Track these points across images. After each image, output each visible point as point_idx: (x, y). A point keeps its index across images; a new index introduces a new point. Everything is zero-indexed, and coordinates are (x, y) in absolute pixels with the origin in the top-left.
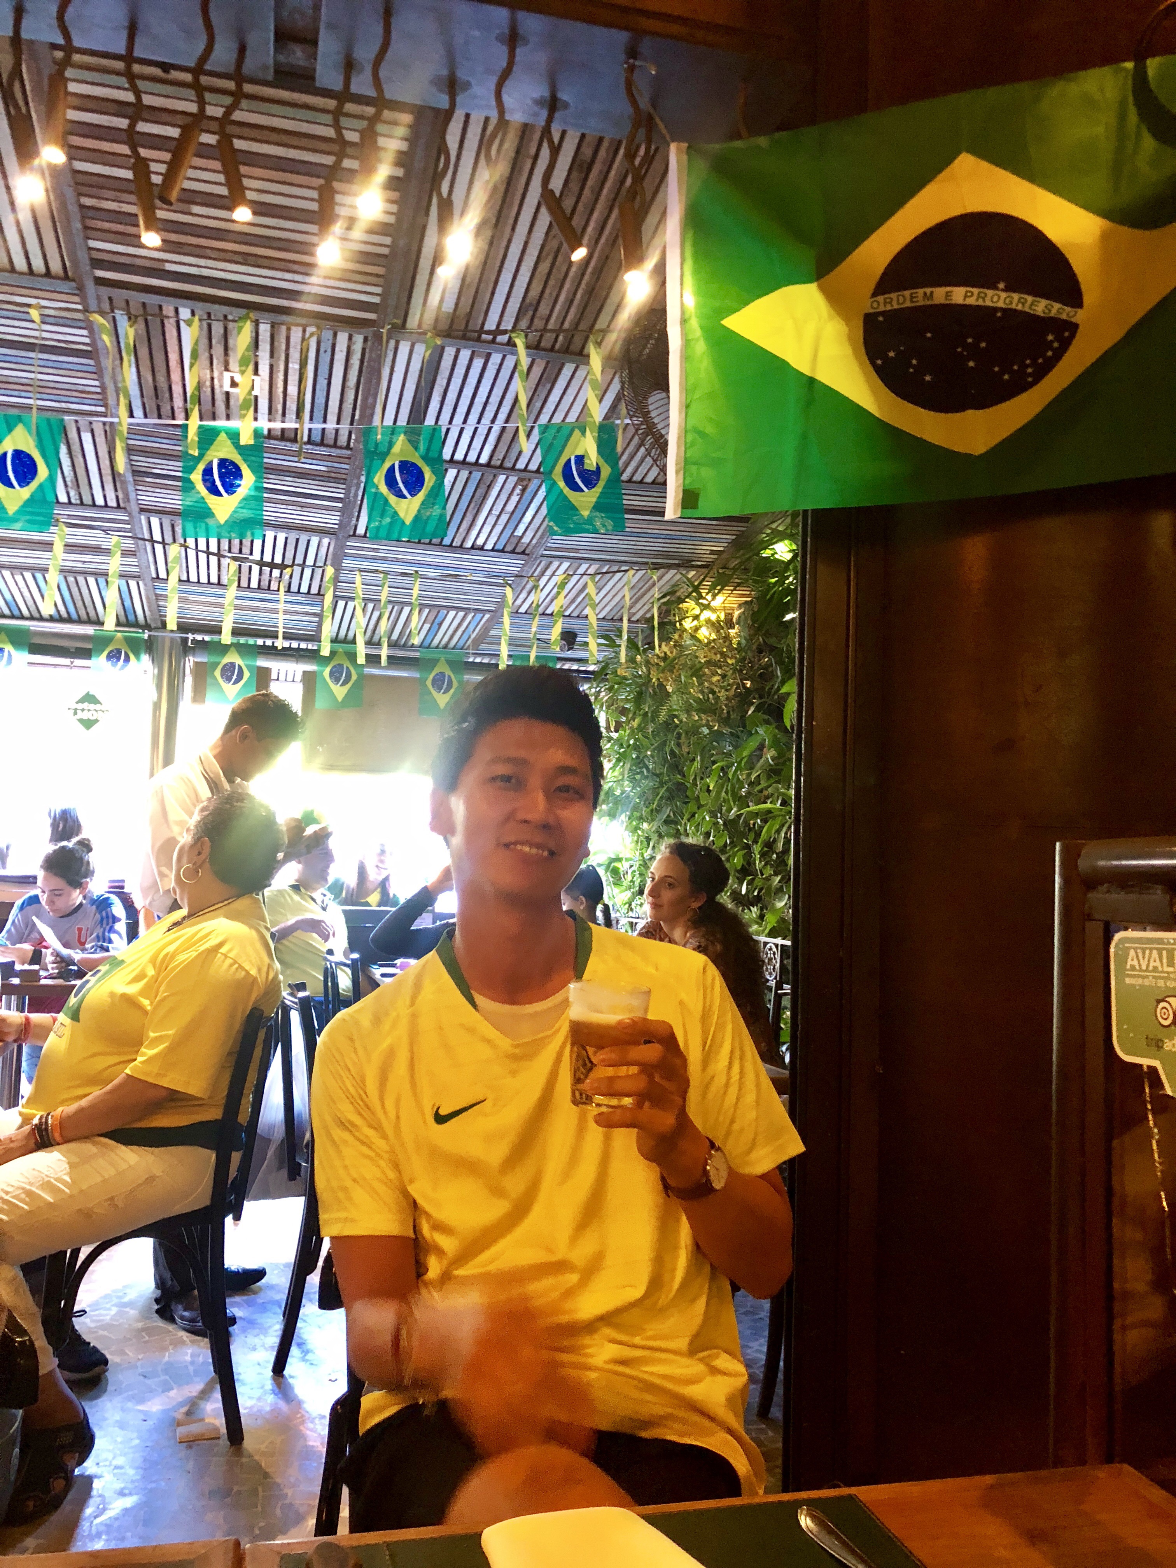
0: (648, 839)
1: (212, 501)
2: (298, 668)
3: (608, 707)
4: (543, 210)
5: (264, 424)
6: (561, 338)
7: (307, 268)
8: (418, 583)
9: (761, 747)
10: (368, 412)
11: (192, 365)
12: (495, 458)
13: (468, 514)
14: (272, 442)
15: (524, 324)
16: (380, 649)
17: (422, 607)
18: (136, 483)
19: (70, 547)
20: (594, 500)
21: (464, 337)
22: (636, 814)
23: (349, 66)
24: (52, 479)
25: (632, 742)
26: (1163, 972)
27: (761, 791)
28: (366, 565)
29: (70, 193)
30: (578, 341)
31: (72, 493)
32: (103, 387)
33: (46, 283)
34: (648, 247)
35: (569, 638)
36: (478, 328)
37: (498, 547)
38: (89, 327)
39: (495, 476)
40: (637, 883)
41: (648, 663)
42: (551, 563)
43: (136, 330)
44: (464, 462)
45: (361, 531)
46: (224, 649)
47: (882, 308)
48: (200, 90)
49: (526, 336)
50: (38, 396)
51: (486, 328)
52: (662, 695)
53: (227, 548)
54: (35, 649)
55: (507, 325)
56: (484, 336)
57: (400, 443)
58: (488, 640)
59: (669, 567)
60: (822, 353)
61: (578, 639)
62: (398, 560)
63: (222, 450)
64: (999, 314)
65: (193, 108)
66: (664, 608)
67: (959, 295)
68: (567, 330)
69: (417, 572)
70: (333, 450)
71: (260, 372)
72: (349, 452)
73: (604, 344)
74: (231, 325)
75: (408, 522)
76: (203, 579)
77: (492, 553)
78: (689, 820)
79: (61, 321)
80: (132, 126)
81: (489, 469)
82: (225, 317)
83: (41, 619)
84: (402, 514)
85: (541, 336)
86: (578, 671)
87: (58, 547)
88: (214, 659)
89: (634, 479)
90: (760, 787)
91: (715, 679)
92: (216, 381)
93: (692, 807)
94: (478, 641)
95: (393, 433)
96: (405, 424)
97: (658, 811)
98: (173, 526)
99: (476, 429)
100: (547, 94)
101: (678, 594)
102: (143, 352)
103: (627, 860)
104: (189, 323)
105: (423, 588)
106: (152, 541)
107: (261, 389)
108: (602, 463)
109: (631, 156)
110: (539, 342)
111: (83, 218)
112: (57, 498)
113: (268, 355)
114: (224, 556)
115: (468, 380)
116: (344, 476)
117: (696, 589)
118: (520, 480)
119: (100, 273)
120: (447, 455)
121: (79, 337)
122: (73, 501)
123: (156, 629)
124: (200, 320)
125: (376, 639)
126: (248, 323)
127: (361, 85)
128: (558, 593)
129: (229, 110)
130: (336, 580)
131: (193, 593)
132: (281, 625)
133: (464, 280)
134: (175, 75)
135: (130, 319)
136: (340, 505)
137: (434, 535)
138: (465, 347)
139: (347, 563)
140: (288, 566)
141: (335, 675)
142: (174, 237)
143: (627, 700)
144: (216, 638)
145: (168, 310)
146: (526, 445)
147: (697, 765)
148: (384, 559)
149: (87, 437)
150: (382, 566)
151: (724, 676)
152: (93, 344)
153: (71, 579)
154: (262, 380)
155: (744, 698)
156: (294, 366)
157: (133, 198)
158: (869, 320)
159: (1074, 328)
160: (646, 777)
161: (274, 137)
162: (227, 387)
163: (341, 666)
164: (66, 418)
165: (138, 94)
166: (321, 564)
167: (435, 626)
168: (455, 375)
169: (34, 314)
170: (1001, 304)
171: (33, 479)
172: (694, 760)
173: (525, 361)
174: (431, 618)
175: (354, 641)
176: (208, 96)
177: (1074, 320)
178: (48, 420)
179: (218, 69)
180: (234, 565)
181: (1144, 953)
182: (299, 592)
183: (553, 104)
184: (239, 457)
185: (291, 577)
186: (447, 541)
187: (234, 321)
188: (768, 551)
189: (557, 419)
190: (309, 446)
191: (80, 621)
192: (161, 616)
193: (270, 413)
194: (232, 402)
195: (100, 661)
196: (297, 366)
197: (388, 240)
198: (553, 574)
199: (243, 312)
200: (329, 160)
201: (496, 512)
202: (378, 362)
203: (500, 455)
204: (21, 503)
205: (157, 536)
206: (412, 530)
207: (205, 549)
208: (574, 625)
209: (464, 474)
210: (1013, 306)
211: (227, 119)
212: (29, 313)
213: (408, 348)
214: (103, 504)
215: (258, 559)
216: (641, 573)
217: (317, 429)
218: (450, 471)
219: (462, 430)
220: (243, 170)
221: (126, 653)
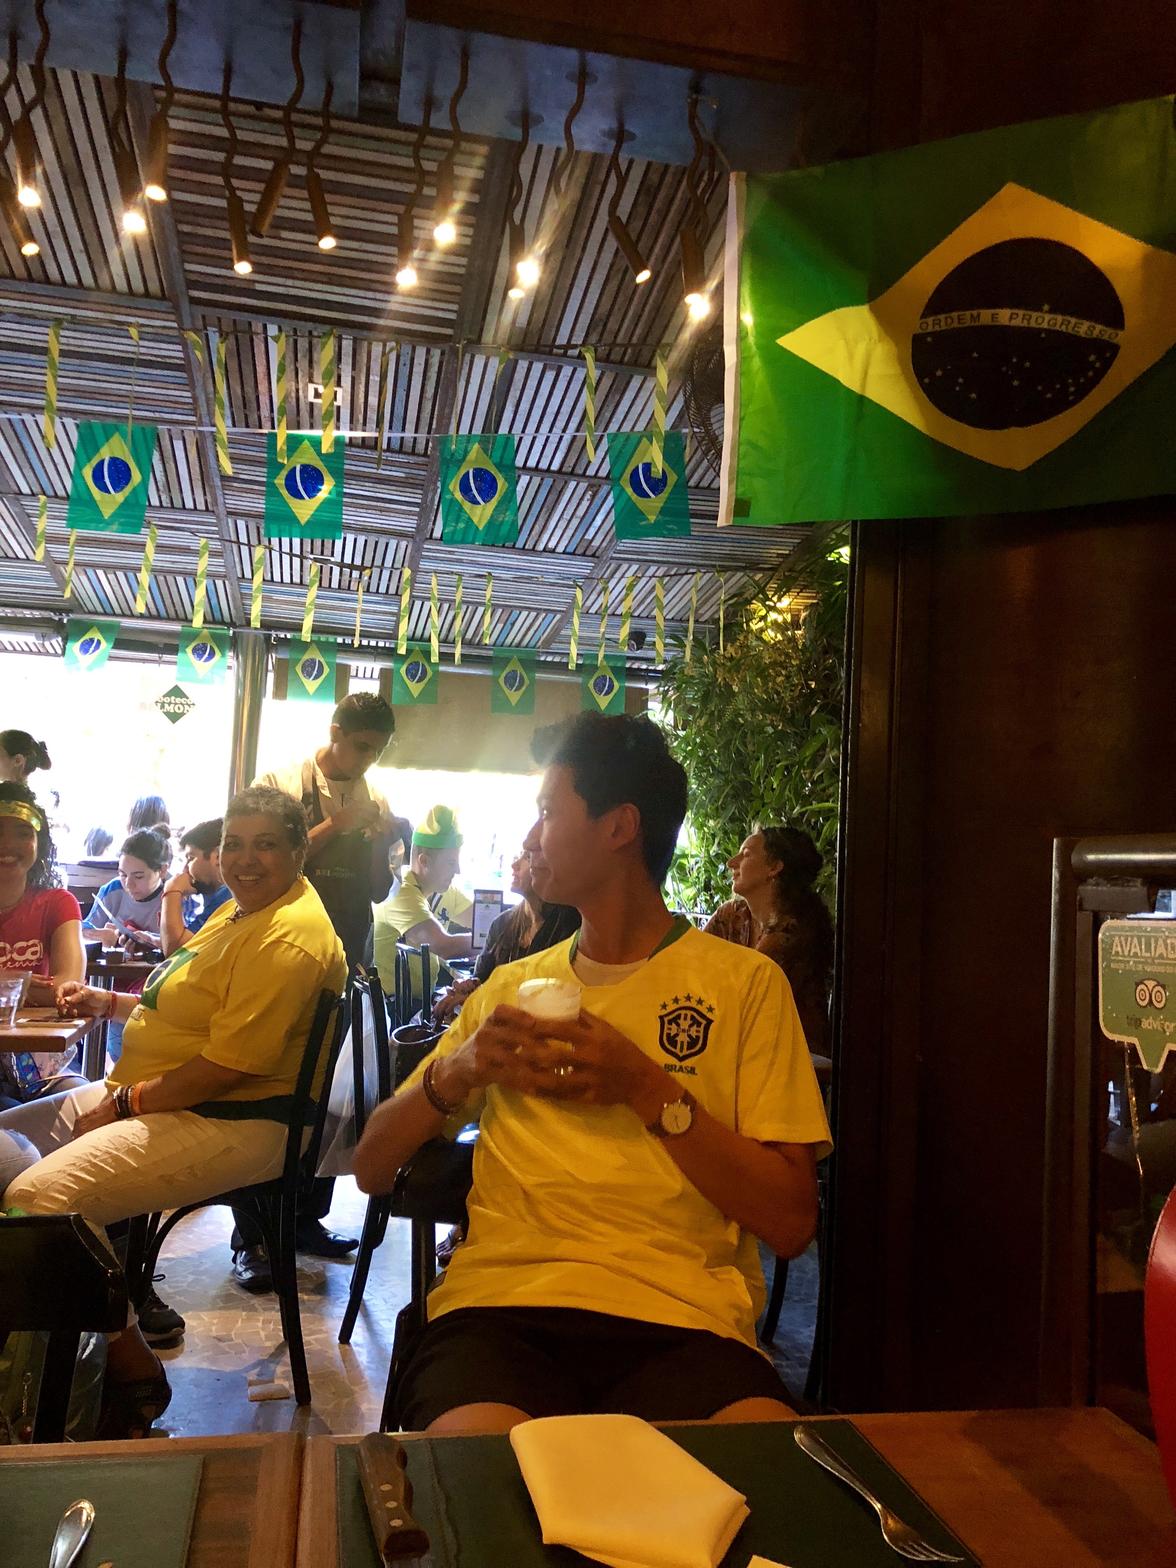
0: (714, 836)
1: (294, 504)
2: (376, 666)
3: (676, 706)
4: (611, 238)
5: (346, 433)
6: (629, 351)
7: (389, 288)
8: (491, 584)
9: (824, 746)
10: (445, 421)
11: (279, 380)
12: (566, 465)
13: (540, 518)
14: (353, 449)
15: (594, 338)
16: (455, 647)
17: (495, 607)
18: (224, 487)
19: (161, 548)
20: (662, 505)
21: (536, 351)
22: (702, 811)
23: (429, 104)
24: (144, 483)
25: (698, 740)
26: (1143, 957)
27: (824, 790)
28: (442, 567)
29: (168, 219)
30: (646, 353)
31: (164, 497)
32: (195, 398)
33: (145, 302)
34: (710, 270)
35: (638, 638)
36: (550, 342)
37: (569, 550)
38: (184, 343)
39: (566, 482)
40: (703, 878)
41: (714, 663)
42: (620, 566)
43: (227, 348)
44: (536, 469)
45: (437, 534)
46: (305, 646)
47: (930, 329)
48: (288, 125)
49: (596, 350)
50: (135, 406)
51: (558, 343)
52: (728, 695)
53: (309, 550)
54: (122, 644)
55: (578, 340)
56: (555, 351)
57: (475, 448)
58: (558, 639)
59: (737, 569)
60: (872, 372)
61: (648, 639)
62: (472, 563)
63: (307, 457)
64: (1043, 335)
65: (284, 142)
66: (731, 609)
67: (1005, 316)
68: (634, 345)
69: (490, 574)
70: (411, 458)
71: (342, 384)
72: (426, 459)
73: (669, 359)
74: (315, 341)
75: (481, 528)
76: (287, 579)
77: (563, 556)
78: (753, 818)
79: (159, 338)
80: (229, 159)
81: (560, 476)
82: (310, 333)
83: (132, 616)
84: (475, 520)
85: (610, 350)
86: (647, 670)
87: (150, 548)
88: (294, 656)
89: (701, 485)
90: (823, 785)
91: (779, 679)
92: (301, 392)
93: (757, 804)
94: (548, 642)
95: (468, 442)
96: (479, 433)
97: (723, 808)
98: (258, 528)
99: (548, 438)
100: (615, 125)
101: (745, 596)
102: (233, 366)
103: (692, 856)
104: (276, 339)
105: (496, 589)
106: (238, 543)
107: (344, 400)
108: (669, 471)
109: (694, 187)
110: (609, 354)
111: (181, 243)
112: (150, 502)
113: (350, 368)
114: (306, 558)
115: (541, 391)
116: (422, 482)
117: (762, 591)
118: (590, 487)
119: (195, 294)
120: (519, 462)
121: (174, 352)
122: (164, 504)
123: (241, 626)
124: (287, 336)
125: (451, 637)
126: (332, 339)
127: (440, 120)
128: (627, 595)
129: (320, 144)
130: (413, 581)
131: (276, 592)
132: (358, 624)
133: (536, 298)
134: (268, 112)
135: (221, 336)
136: (418, 509)
137: (507, 539)
138: (539, 360)
139: (424, 565)
140: (367, 568)
141: (412, 673)
142: (264, 260)
143: (694, 699)
144: (297, 634)
145: (257, 327)
146: (594, 457)
147: (761, 763)
148: (460, 561)
149: (178, 445)
150: (457, 568)
151: (788, 677)
152: (187, 358)
153: (161, 578)
154: (344, 391)
155: (809, 698)
156: (375, 378)
157: (226, 225)
158: (918, 341)
159: (1115, 349)
160: (711, 776)
161: (359, 168)
162: (311, 398)
163: (417, 663)
164: (160, 427)
165: (231, 129)
166: (400, 566)
167: (508, 625)
168: (528, 386)
169: (133, 332)
170: (1045, 325)
171: (127, 483)
172: (758, 759)
173: (594, 374)
174: (504, 617)
175: (429, 640)
176: (297, 131)
177: (1115, 341)
178: (143, 429)
179: (307, 107)
180: (315, 567)
181: (1126, 940)
182: (377, 592)
183: (621, 136)
184: (321, 463)
185: (370, 578)
186: (519, 545)
187: (319, 337)
188: (833, 555)
189: (626, 428)
190: (387, 454)
191: (169, 619)
192: (246, 614)
193: (351, 422)
194: (316, 412)
195: (187, 656)
196: (378, 379)
197: (464, 261)
198: (622, 577)
199: (327, 328)
200: (411, 188)
201: (567, 516)
202: (456, 373)
203: (571, 462)
204: (116, 506)
205: (243, 539)
206: (486, 535)
207: (288, 551)
208: (642, 625)
209: (536, 480)
210: (1057, 328)
211: (316, 152)
212: (128, 330)
213: (483, 361)
214: (192, 507)
215: (339, 560)
216: (709, 575)
217: (395, 438)
218: (523, 477)
219: (534, 438)
220: (328, 197)
221: (211, 648)
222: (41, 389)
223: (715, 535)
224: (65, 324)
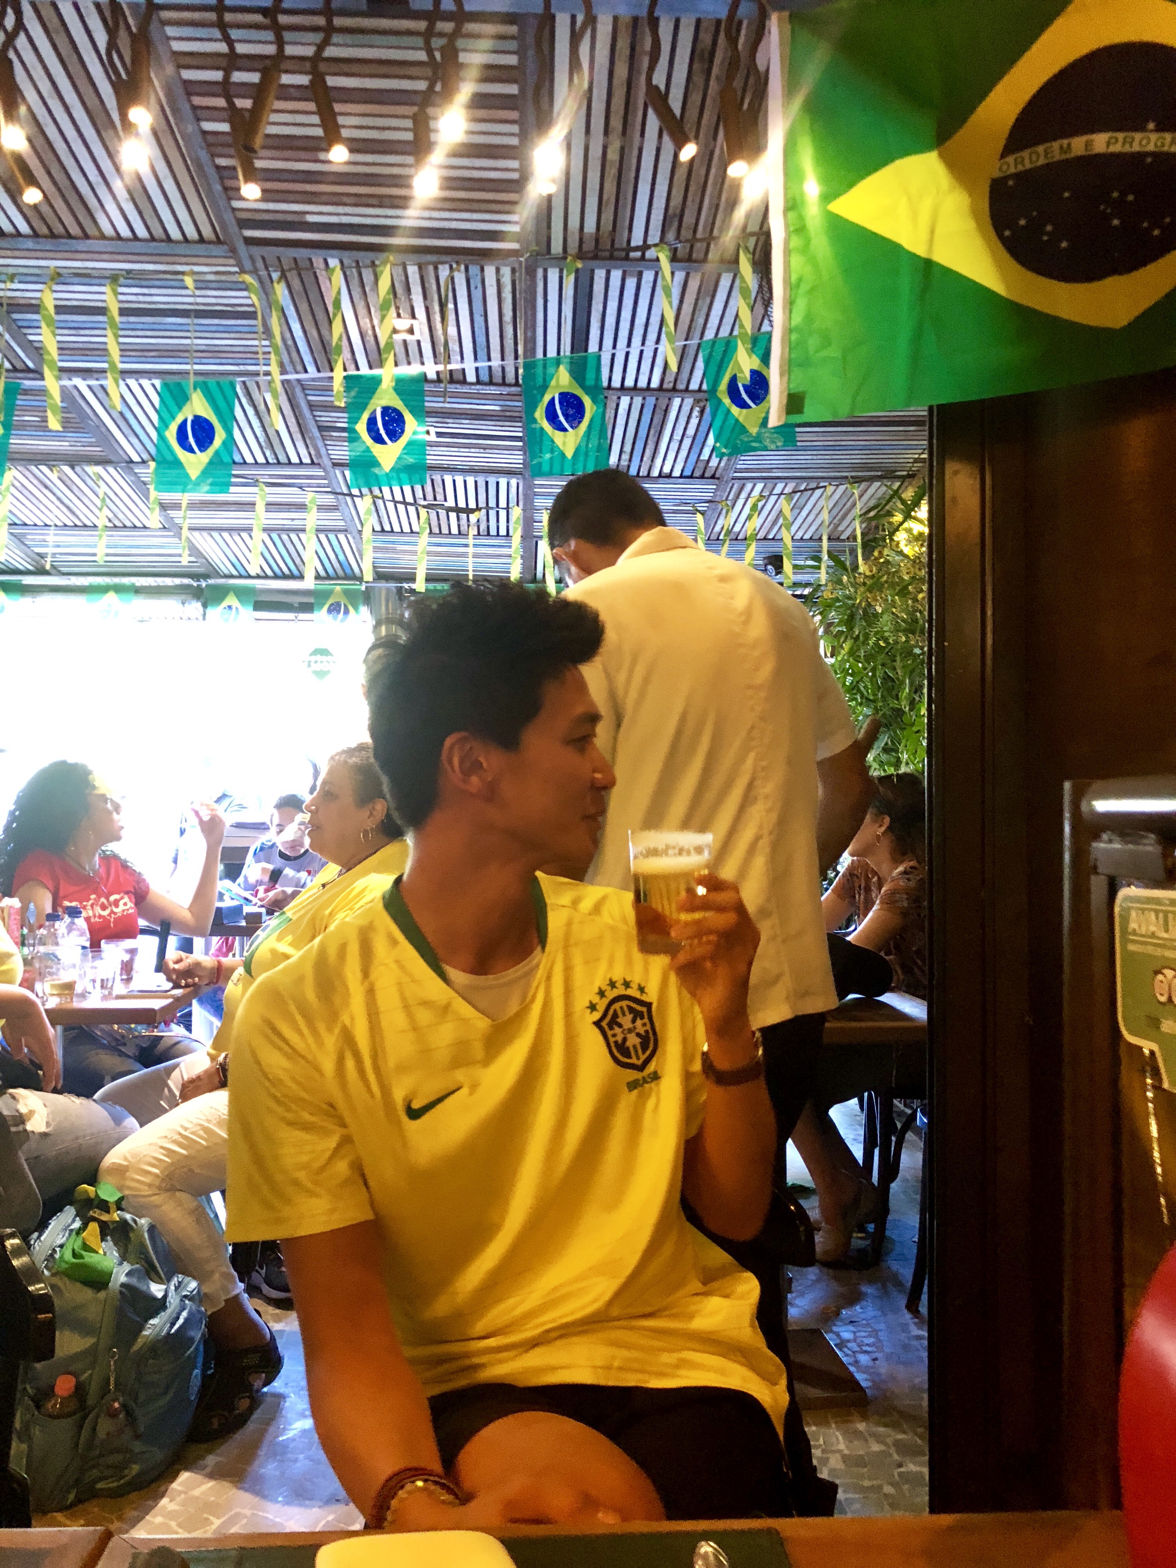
1: (377, 449)
5: (431, 368)
7: (404, 201)
10: (530, 344)
12: (666, 380)
13: (649, 442)
15: (671, 236)
18: (324, 438)
19: (271, 506)
20: (763, 415)
21: (611, 257)
24: (229, 440)
25: (847, 667)
26: (1161, 938)
29: (205, 156)
33: (200, 249)
35: (776, 562)
36: (625, 245)
37: (686, 473)
39: (670, 400)
41: (855, 584)
42: (744, 485)
44: (635, 388)
47: (1013, 170)
48: (277, 30)
49: (674, 249)
51: (633, 244)
52: (870, 617)
53: (422, 497)
54: (259, 606)
55: (653, 238)
56: (632, 254)
57: (560, 371)
59: (872, 479)
60: (941, 229)
63: (385, 398)
64: (1149, 160)
65: (271, 50)
66: (869, 524)
67: (1101, 143)
70: (502, 388)
71: (417, 315)
72: (519, 389)
75: (569, 452)
76: (396, 528)
77: (681, 480)
79: (223, 285)
80: (227, 77)
81: (661, 393)
82: (373, 262)
83: (249, 577)
84: (562, 448)
85: (692, 247)
87: (260, 507)
92: (377, 330)
95: (556, 363)
96: (568, 353)
101: (884, 508)
107: (421, 333)
111: (222, 179)
113: (421, 298)
115: (624, 302)
116: (519, 414)
118: (697, 401)
119: (249, 233)
120: (616, 383)
122: (271, 461)
126: (388, 267)
128: (751, 516)
129: (321, 48)
130: (531, 520)
131: (387, 542)
133: (600, 196)
136: (521, 444)
138: (616, 268)
139: (539, 502)
140: (481, 510)
145: (318, 263)
147: (909, 688)
154: (420, 324)
158: (997, 187)
161: (368, 69)
164: (234, 380)
165: (230, 43)
168: (609, 298)
169: (189, 281)
170: (1151, 148)
171: (212, 442)
172: (906, 684)
176: (288, 35)
178: (217, 383)
181: (1143, 914)
182: (498, 535)
184: (401, 403)
185: (478, 520)
190: (478, 387)
193: (435, 355)
195: (321, 615)
198: (749, 497)
200: (422, 85)
201: (677, 436)
203: (670, 377)
204: (204, 466)
206: (574, 464)
207: (401, 500)
208: (773, 548)
209: (638, 401)
211: (318, 57)
212: (182, 280)
213: (557, 275)
214: (298, 461)
215: (453, 505)
216: (842, 488)
217: (483, 368)
218: (623, 398)
219: (627, 354)
220: (338, 107)
221: (345, 606)
222: (102, 352)
223: (843, 443)
224: (122, 280)
